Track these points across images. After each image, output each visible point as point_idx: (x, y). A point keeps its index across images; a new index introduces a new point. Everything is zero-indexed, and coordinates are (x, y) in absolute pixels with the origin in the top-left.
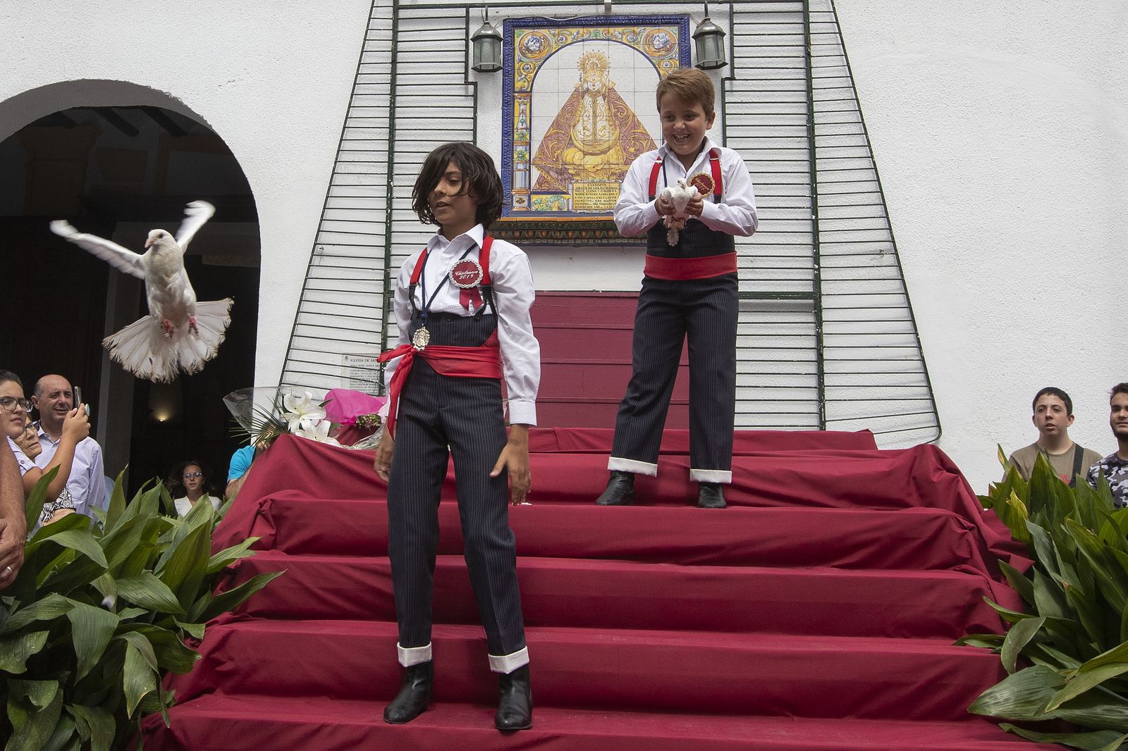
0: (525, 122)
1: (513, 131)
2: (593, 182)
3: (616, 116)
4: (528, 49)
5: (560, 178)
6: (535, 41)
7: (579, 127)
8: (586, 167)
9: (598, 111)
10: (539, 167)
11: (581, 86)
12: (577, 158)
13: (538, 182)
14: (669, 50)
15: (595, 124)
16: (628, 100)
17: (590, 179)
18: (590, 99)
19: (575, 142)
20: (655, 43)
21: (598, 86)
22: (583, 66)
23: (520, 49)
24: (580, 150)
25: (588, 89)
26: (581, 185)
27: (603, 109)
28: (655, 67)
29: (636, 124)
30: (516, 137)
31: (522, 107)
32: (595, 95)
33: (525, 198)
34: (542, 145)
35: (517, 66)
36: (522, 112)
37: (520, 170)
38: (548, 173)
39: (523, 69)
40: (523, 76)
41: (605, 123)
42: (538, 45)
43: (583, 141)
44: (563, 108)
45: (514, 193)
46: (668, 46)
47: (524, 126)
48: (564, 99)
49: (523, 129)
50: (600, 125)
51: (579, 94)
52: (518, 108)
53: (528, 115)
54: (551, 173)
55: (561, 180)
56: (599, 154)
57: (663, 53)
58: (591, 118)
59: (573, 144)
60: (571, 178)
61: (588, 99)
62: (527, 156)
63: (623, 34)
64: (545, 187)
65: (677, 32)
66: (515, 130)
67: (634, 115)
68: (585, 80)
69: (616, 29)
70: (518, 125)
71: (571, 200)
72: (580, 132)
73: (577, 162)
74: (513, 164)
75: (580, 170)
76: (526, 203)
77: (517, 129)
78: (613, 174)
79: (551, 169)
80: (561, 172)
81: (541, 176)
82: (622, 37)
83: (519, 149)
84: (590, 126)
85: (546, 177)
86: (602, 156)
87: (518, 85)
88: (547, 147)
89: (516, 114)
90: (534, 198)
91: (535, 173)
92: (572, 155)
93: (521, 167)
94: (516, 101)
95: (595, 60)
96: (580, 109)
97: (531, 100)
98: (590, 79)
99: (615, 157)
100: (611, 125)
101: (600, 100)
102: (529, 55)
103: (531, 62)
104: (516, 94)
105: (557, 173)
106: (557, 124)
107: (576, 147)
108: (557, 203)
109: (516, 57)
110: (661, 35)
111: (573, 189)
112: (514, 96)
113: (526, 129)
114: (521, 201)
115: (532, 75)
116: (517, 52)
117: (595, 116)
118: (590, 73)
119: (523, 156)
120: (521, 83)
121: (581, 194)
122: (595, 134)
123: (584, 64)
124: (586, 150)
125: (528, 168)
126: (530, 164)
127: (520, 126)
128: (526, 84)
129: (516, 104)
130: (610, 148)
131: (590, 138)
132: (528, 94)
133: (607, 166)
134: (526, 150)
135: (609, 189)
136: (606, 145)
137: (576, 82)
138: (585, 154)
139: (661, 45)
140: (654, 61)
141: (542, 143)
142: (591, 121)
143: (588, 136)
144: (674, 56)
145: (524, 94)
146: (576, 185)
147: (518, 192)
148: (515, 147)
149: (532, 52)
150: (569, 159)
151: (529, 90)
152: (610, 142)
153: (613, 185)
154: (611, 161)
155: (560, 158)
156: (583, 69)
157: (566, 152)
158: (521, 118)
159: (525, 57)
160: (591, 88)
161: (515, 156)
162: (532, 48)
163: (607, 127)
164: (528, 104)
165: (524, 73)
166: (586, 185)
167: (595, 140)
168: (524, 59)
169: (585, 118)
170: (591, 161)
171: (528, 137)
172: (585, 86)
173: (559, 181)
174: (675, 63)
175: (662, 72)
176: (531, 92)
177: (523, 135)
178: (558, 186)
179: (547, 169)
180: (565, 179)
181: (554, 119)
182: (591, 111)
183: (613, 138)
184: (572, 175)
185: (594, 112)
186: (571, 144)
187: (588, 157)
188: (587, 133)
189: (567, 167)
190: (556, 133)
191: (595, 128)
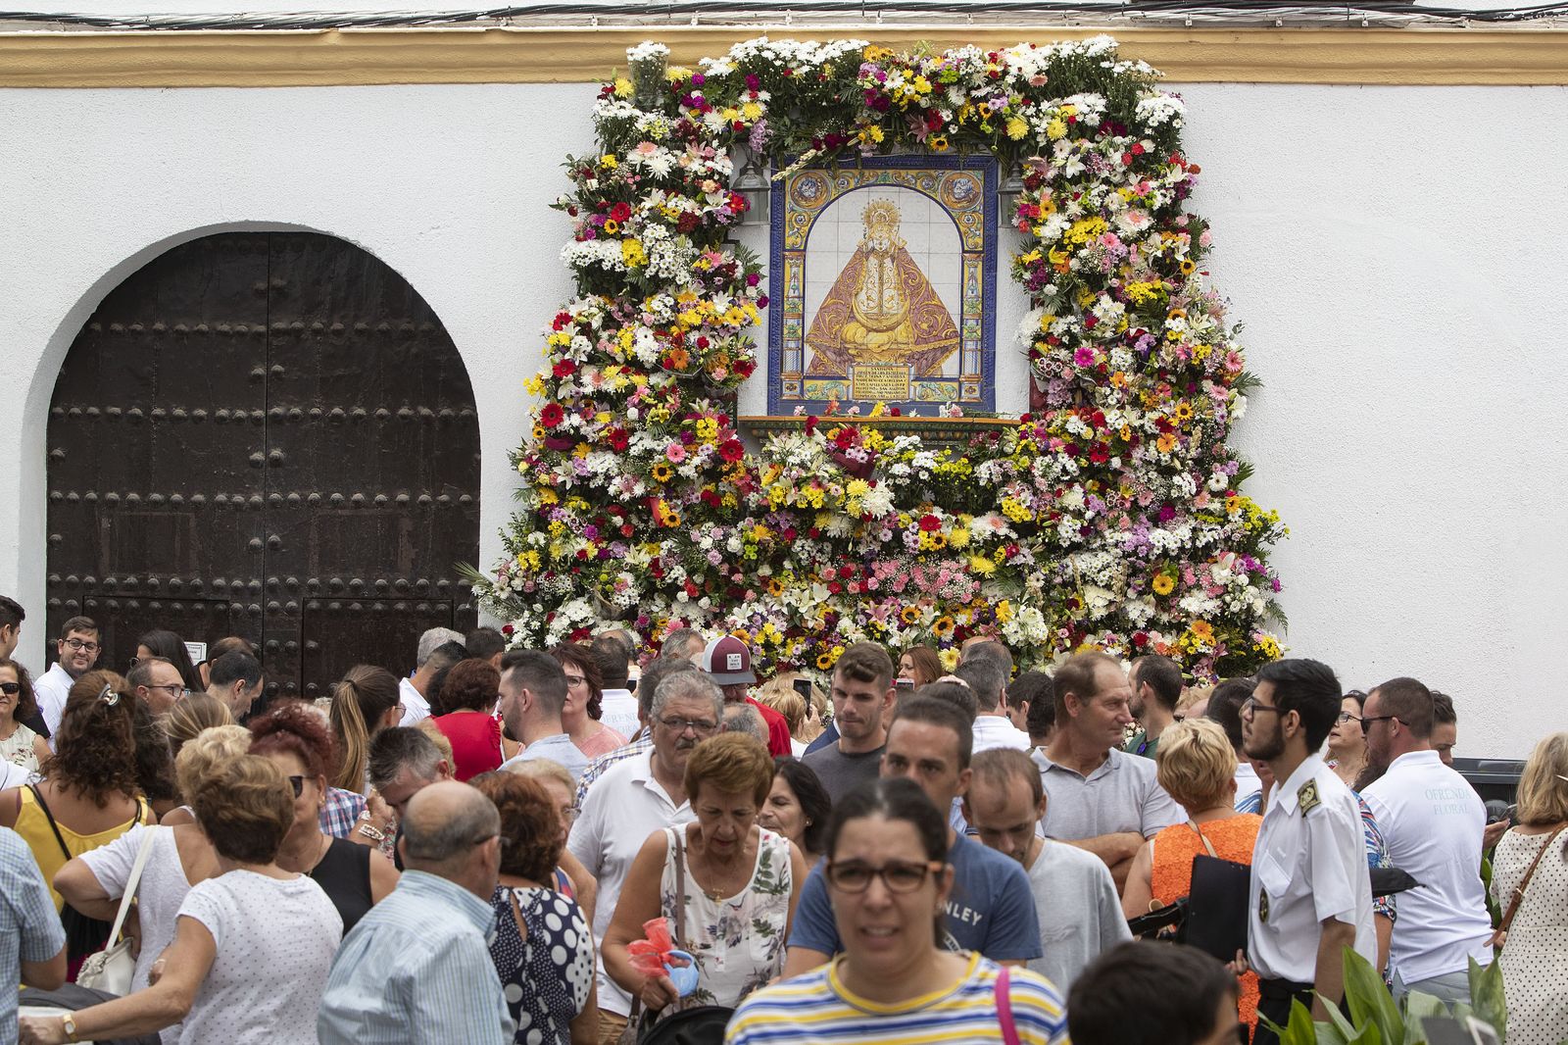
0: (798, 288)
1: (783, 300)
2: (878, 365)
3: (906, 283)
4: (801, 195)
5: (838, 359)
6: (810, 185)
7: (862, 296)
8: (870, 346)
9: (885, 277)
10: (815, 347)
11: (866, 244)
12: (858, 335)
13: (813, 364)
14: (971, 201)
15: (881, 293)
16: (921, 263)
17: (875, 361)
18: (876, 261)
19: (857, 315)
20: (955, 191)
21: (886, 244)
22: (868, 220)
23: (792, 196)
24: (863, 325)
25: (873, 249)
26: (864, 369)
27: (891, 274)
28: (955, 222)
29: (932, 294)
30: (786, 307)
31: (794, 269)
32: (882, 255)
33: (797, 384)
34: (817, 318)
35: (788, 216)
36: (794, 276)
37: (791, 349)
38: (825, 353)
39: (796, 220)
40: (796, 230)
41: (893, 292)
42: (813, 190)
43: (866, 314)
44: (843, 272)
45: (784, 377)
46: (971, 196)
47: (796, 294)
48: (845, 260)
49: (795, 297)
50: (887, 294)
51: (863, 254)
52: (789, 271)
53: (801, 279)
54: (829, 354)
55: (840, 362)
56: (887, 330)
57: (965, 204)
58: (876, 285)
59: (854, 317)
60: (851, 360)
61: (873, 261)
62: (800, 332)
63: (917, 178)
64: (820, 371)
65: (982, 178)
66: (785, 299)
67: (927, 283)
68: (870, 237)
69: (909, 171)
70: (789, 292)
71: (851, 387)
72: (863, 304)
73: (860, 341)
74: (782, 341)
75: (862, 350)
76: (798, 390)
77: (788, 297)
78: (901, 356)
79: (828, 348)
80: (840, 352)
81: (815, 357)
82: (916, 182)
83: (790, 322)
84: (875, 296)
85: (822, 357)
86: (890, 333)
87: (789, 241)
88: (824, 321)
89: (787, 279)
90: (808, 384)
91: (810, 353)
92: (853, 332)
93: (792, 345)
94: (786, 261)
95: (881, 211)
96: (864, 274)
97: (804, 260)
98: (876, 235)
99: (904, 334)
100: (900, 295)
101: (888, 262)
102: (803, 203)
103: (805, 212)
104: (787, 253)
105: (835, 353)
106: (835, 292)
107: (858, 321)
108: (834, 391)
109: (787, 206)
110: (962, 180)
112: (784, 256)
113: (799, 297)
114: (792, 388)
115: (807, 229)
116: (788, 198)
117: (882, 284)
118: (877, 227)
119: (795, 331)
120: (793, 238)
121: (864, 380)
122: (880, 305)
123: (869, 217)
124: (870, 325)
127: (791, 293)
128: (799, 240)
129: (787, 266)
130: (899, 324)
131: (875, 311)
132: (802, 252)
133: (894, 346)
134: (798, 324)
135: (896, 375)
136: (894, 320)
137: (859, 239)
138: (870, 330)
139: (963, 194)
140: (954, 214)
141: (818, 315)
142: (876, 289)
143: (873, 308)
144: (978, 208)
145: (796, 254)
146: (857, 369)
147: (789, 377)
148: (784, 320)
149: (806, 199)
150: (849, 336)
151: (802, 248)
152: (899, 316)
153: (900, 370)
154: (899, 340)
155: (839, 334)
156: (869, 222)
157: (846, 328)
158: (792, 284)
159: (798, 205)
160: (877, 247)
161: (786, 331)
162: (806, 194)
163: (896, 297)
164: (802, 267)
165: (797, 226)
166: (869, 369)
167: (881, 313)
168: (796, 208)
169: (870, 286)
170: (875, 340)
171: (801, 307)
172: (870, 245)
173: (838, 364)
174: (979, 218)
175: (962, 229)
176: (805, 250)
177: (795, 306)
178: (837, 370)
179: (824, 348)
180: (845, 361)
181: (833, 285)
182: (877, 276)
183: (902, 311)
184: (853, 356)
185: (881, 278)
186: (852, 318)
187: (872, 335)
188: (872, 304)
189: (848, 346)
190: (834, 303)
191: (881, 298)
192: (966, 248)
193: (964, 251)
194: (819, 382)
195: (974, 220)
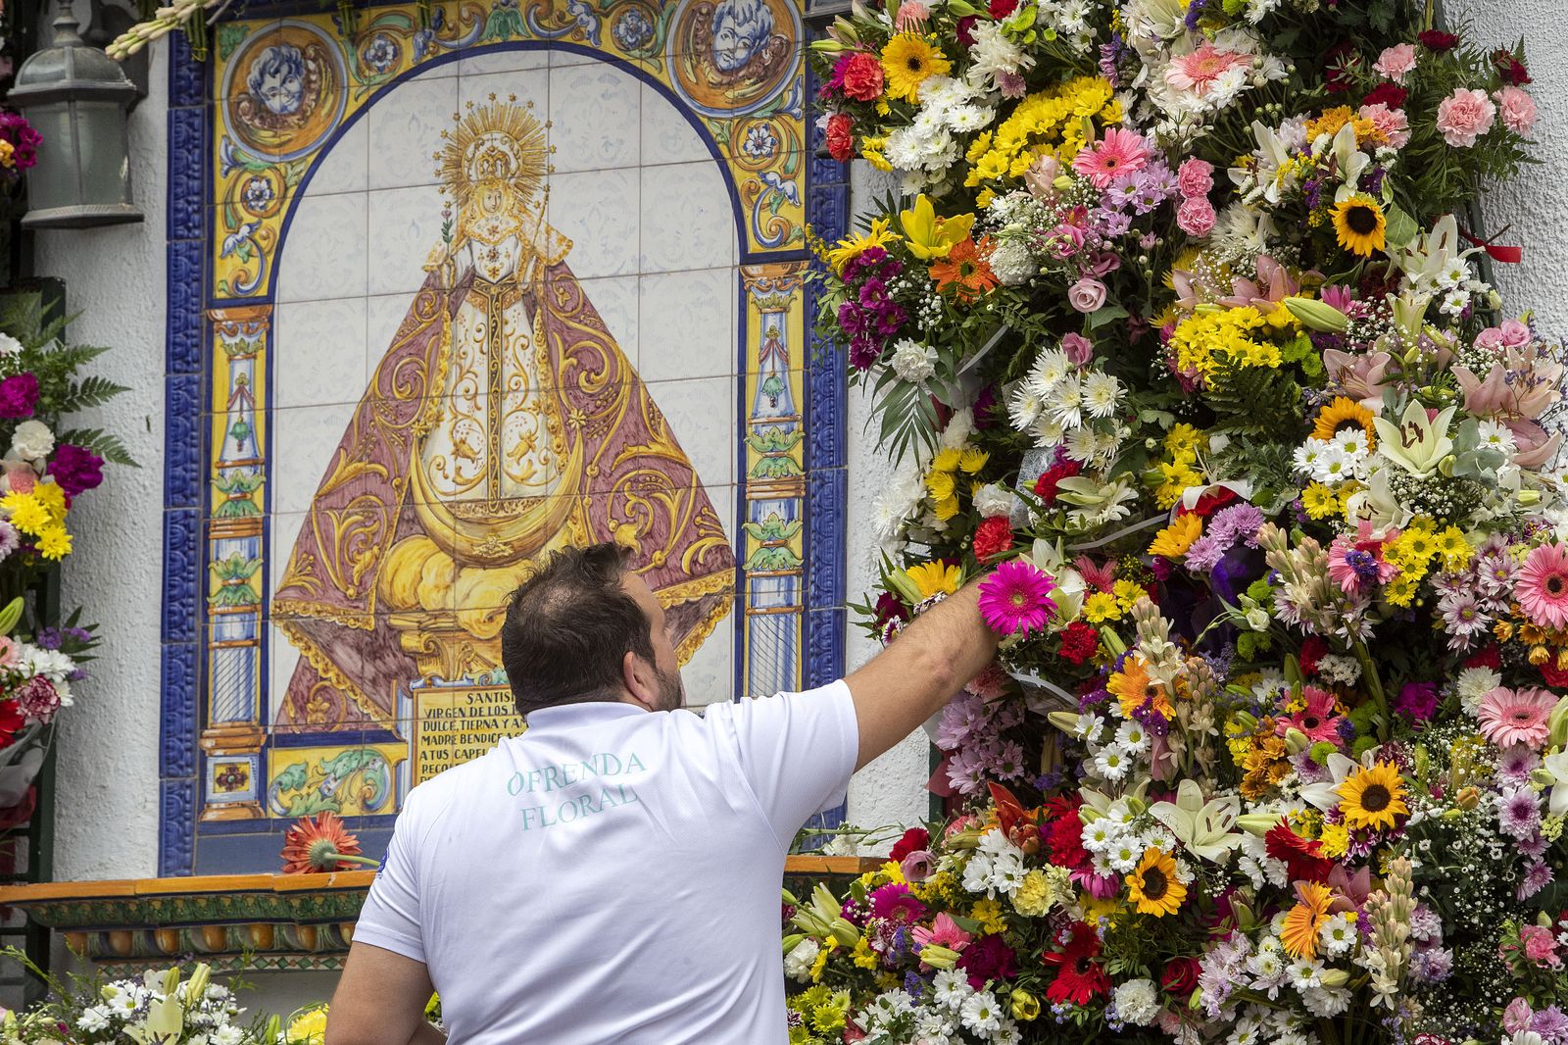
0: (250, 432)
1: (208, 477)
3: (572, 386)
4: (259, 108)
5: (370, 671)
6: (285, 69)
7: (441, 445)
8: (464, 618)
9: (508, 371)
10: (302, 631)
11: (450, 259)
12: (429, 580)
13: (298, 698)
14: (768, 75)
15: (495, 426)
16: (614, 309)
17: (477, 671)
18: (481, 318)
19: (427, 516)
20: (719, 45)
21: (510, 255)
22: (455, 175)
23: (234, 112)
24: (444, 547)
25: (472, 275)
26: (443, 701)
27: (525, 357)
28: (717, 155)
29: (649, 421)
30: (218, 499)
31: (241, 368)
32: (497, 294)
33: (248, 765)
34: (307, 533)
35: (221, 185)
36: (241, 390)
37: (230, 645)
38: (328, 650)
39: (244, 198)
40: (244, 230)
41: (531, 422)
42: (294, 86)
43: (451, 507)
44: (384, 365)
45: (208, 744)
46: (767, 56)
47: (247, 453)
48: (388, 321)
49: (241, 463)
51: (441, 297)
52: (228, 370)
53: (260, 402)
55: (374, 682)
56: (511, 559)
57: (747, 88)
58: (482, 401)
59: (416, 520)
60: (409, 671)
61: (472, 317)
62: (256, 583)
64: (317, 716)
66: (215, 472)
67: (635, 381)
68: (463, 234)
70: (227, 449)
71: (406, 766)
72: (443, 469)
73: (432, 600)
74: (206, 617)
76: (251, 785)
77: (222, 466)
79: (339, 633)
80: (376, 645)
81: (303, 668)
82: (599, 26)
83: (230, 551)
84: (478, 441)
85: (320, 667)
86: (522, 568)
87: (226, 272)
88: (327, 539)
89: (220, 400)
90: (281, 762)
91: (285, 654)
92: (415, 572)
93: (233, 629)
94: (218, 342)
95: (497, 141)
96: (444, 364)
97: (270, 334)
98: (479, 227)
100: (553, 431)
101: (515, 317)
102: (266, 136)
103: (273, 167)
104: (219, 314)
105: (359, 651)
106: (358, 437)
107: (427, 532)
108: (358, 784)
109: (220, 151)
110: (740, 6)
111: (415, 718)
112: (211, 322)
113: (253, 463)
114: (232, 779)
115: (275, 223)
116: (223, 125)
117: (497, 393)
118: (483, 198)
119: (243, 582)
120: (237, 260)
121: (445, 740)
122: (494, 473)
123: (458, 165)
124: (462, 544)
125: (258, 635)
126: (266, 617)
127: (232, 454)
128: (253, 266)
129: (220, 356)
130: (550, 531)
131: (479, 492)
132: (261, 305)
134: (252, 557)
136: (535, 518)
137: (431, 243)
138: (464, 561)
139: (741, 54)
140: (713, 129)
141: (308, 522)
142: (482, 416)
143: (471, 484)
144: (788, 97)
145: (247, 313)
146: (427, 701)
147: (226, 742)
148: (213, 544)
149: (275, 121)
150: (401, 588)
151: (263, 291)
152: (551, 504)
155: (371, 583)
156: (459, 182)
157: (392, 559)
158: (235, 417)
159: (252, 144)
160: (483, 269)
161: (216, 584)
162: (274, 104)
163: (542, 439)
164: (262, 354)
165: (249, 218)
166: (462, 699)
167: (498, 501)
168: (246, 155)
169: (463, 406)
170: (479, 593)
171: (259, 497)
172: (463, 260)
173: (368, 688)
174: (792, 131)
175: (741, 178)
176: (270, 298)
177: (243, 493)
178: (365, 710)
179: (326, 635)
180: (389, 677)
181: (349, 413)
182: (482, 369)
183: (559, 488)
184: (414, 656)
185: (495, 376)
186: (410, 523)
187: (471, 576)
188: (470, 471)
189: (396, 621)
190: (358, 477)
191: (495, 446)
192: (754, 247)
193: (747, 259)
194: (313, 756)
195: (777, 142)
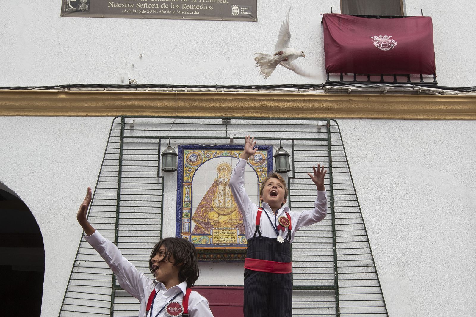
0: (189, 197)
1: (182, 202)
2: (223, 229)
4: (190, 160)
5: (206, 227)
6: (194, 156)
7: (217, 201)
8: (220, 221)
9: (226, 193)
10: (196, 221)
11: (218, 180)
12: (215, 216)
13: (195, 229)
14: (262, 163)
15: (224, 199)
17: (222, 227)
18: (222, 187)
19: (215, 209)
20: (255, 159)
21: (226, 180)
22: (219, 170)
23: (187, 160)
24: (217, 213)
25: (221, 182)
26: (217, 231)
27: (229, 192)
28: (255, 171)
30: (184, 205)
31: (187, 190)
32: (225, 184)
33: (188, 237)
34: (197, 210)
35: (185, 169)
36: (187, 193)
37: (186, 223)
38: (200, 224)
39: (188, 170)
40: (188, 174)
41: (230, 199)
42: (196, 158)
43: (219, 208)
44: (208, 191)
45: (182, 234)
46: (262, 161)
48: (209, 186)
49: (188, 201)
50: (227, 200)
51: (217, 184)
52: (185, 191)
53: (190, 194)
54: (202, 224)
55: (207, 228)
57: (259, 164)
58: (222, 196)
59: (213, 209)
60: (212, 227)
63: (239, 154)
64: (199, 231)
65: (266, 154)
66: (183, 202)
68: (220, 177)
69: (236, 151)
70: (185, 199)
71: (212, 238)
72: (217, 204)
73: (215, 219)
74: (182, 219)
75: (216, 223)
77: (185, 201)
78: (234, 225)
79: (202, 222)
80: (207, 224)
81: (196, 226)
82: (239, 155)
83: (185, 211)
84: (222, 201)
85: (199, 226)
86: (228, 216)
87: (185, 179)
88: (200, 211)
89: (184, 193)
90: (193, 237)
91: (194, 224)
92: (213, 215)
93: (186, 221)
94: (184, 187)
95: (225, 167)
96: (217, 192)
97: (192, 186)
98: (222, 176)
99: (235, 216)
100: (233, 200)
101: (227, 187)
102: (191, 164)
103: (192, 167)
104: (184, 183)
105: (205, 224)
106: (205, 199)
107: (215, 211)
108: (205, 240)
109: (185, 165)
110: (258, 155)
111: (213, 233)
112: (183, 184)
113: (189, 201)
115: (193, 174)
116: (185, 162)
117: (225, 195)
118: (223, 173)
119: (188, 215)
120: (187, 177)
121: (217, 235)
122: (224, 204)
123: (219, 169)
124: (220, 213)
125: (190, 222)
126: (191, 219)
127: (186, 200)
128: (189, 178)
129: (184, 189)
130: (232, 212)
131: (222, 206)
132: (190, 183)
133: (230, 221)
134: (189, 212)
135: (231, 233)
136: (230, 210)
138: (219, 215)
139: (258, 160)
140: (255, 168)
141: (197, 209)
142: (223, 198)
143: (221, 206)
144: (265, 165)
145: (188, 184)
146: (214, 231)
147: (185, 234)
148: (183, 210)
149: (192, 162)
150: (211, 217)
151: (191, 181)
152: (232, 209)
153: (233, 231)
154: (233, 218)
155: (206, 216)
156: (219, 171)
157: (210, 213)
158: (186, 196)
159: (189, 164)
160: (223, 181)
161: (183, 215)
162: (193, 160)
163: (231, 201)
164: (191, 189)
165: (188, 173)
166: (220, 231)
167: (225, 208)
168: (188, 165)
169: (220, 196)
170: (222, 218)
171: (190, 205)
172: (220, 180)
173: (206, 229)
174: (265, 169)
175: (258, 174)
176: (192, 182)
177: (188, 205)
178: (205, 231)
179: (200, 222)
180: (209, 227)
181: (204, 196)
182: (223, 193)
183: (234, 207)
184: (213, 225)
185: (224, 193)
186: (212, 209)
187: (221, 216)
188: (221, 204)
189: (210, 221)
190: (204, 204)
191: (224, 201)
192: (260, 181)
193: (259, 183)
194: (198, 236)
195: (263, 170)
